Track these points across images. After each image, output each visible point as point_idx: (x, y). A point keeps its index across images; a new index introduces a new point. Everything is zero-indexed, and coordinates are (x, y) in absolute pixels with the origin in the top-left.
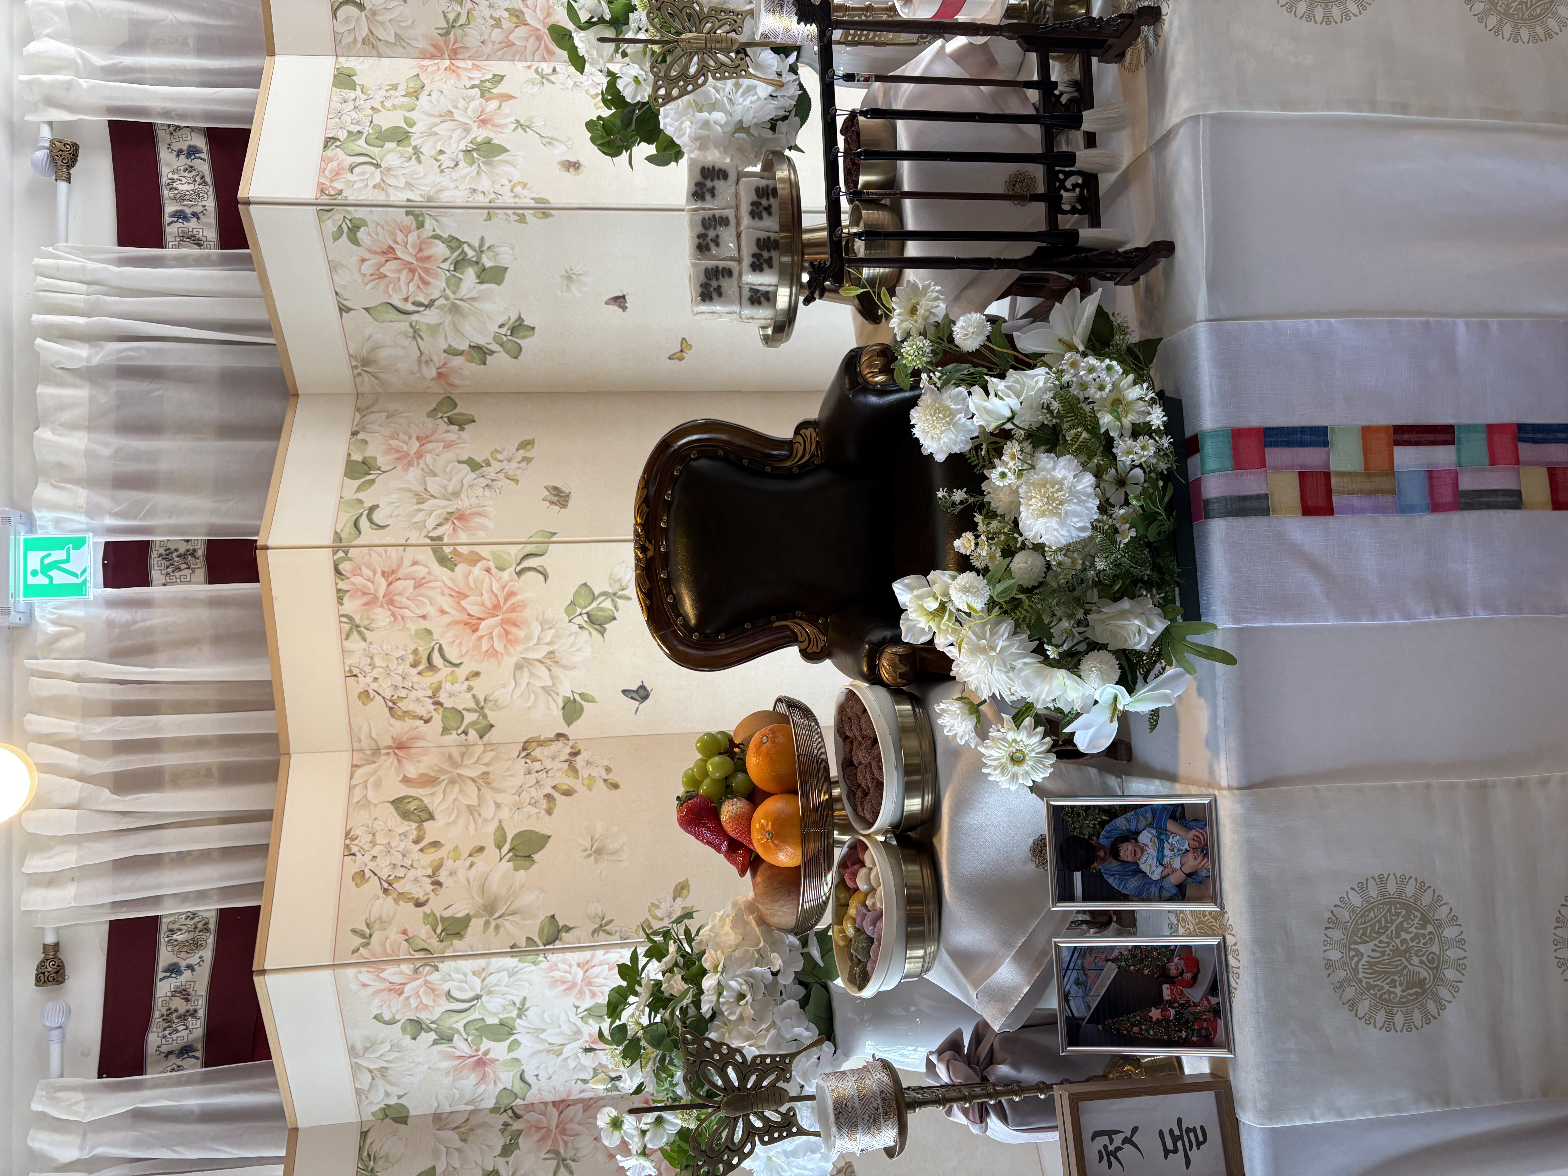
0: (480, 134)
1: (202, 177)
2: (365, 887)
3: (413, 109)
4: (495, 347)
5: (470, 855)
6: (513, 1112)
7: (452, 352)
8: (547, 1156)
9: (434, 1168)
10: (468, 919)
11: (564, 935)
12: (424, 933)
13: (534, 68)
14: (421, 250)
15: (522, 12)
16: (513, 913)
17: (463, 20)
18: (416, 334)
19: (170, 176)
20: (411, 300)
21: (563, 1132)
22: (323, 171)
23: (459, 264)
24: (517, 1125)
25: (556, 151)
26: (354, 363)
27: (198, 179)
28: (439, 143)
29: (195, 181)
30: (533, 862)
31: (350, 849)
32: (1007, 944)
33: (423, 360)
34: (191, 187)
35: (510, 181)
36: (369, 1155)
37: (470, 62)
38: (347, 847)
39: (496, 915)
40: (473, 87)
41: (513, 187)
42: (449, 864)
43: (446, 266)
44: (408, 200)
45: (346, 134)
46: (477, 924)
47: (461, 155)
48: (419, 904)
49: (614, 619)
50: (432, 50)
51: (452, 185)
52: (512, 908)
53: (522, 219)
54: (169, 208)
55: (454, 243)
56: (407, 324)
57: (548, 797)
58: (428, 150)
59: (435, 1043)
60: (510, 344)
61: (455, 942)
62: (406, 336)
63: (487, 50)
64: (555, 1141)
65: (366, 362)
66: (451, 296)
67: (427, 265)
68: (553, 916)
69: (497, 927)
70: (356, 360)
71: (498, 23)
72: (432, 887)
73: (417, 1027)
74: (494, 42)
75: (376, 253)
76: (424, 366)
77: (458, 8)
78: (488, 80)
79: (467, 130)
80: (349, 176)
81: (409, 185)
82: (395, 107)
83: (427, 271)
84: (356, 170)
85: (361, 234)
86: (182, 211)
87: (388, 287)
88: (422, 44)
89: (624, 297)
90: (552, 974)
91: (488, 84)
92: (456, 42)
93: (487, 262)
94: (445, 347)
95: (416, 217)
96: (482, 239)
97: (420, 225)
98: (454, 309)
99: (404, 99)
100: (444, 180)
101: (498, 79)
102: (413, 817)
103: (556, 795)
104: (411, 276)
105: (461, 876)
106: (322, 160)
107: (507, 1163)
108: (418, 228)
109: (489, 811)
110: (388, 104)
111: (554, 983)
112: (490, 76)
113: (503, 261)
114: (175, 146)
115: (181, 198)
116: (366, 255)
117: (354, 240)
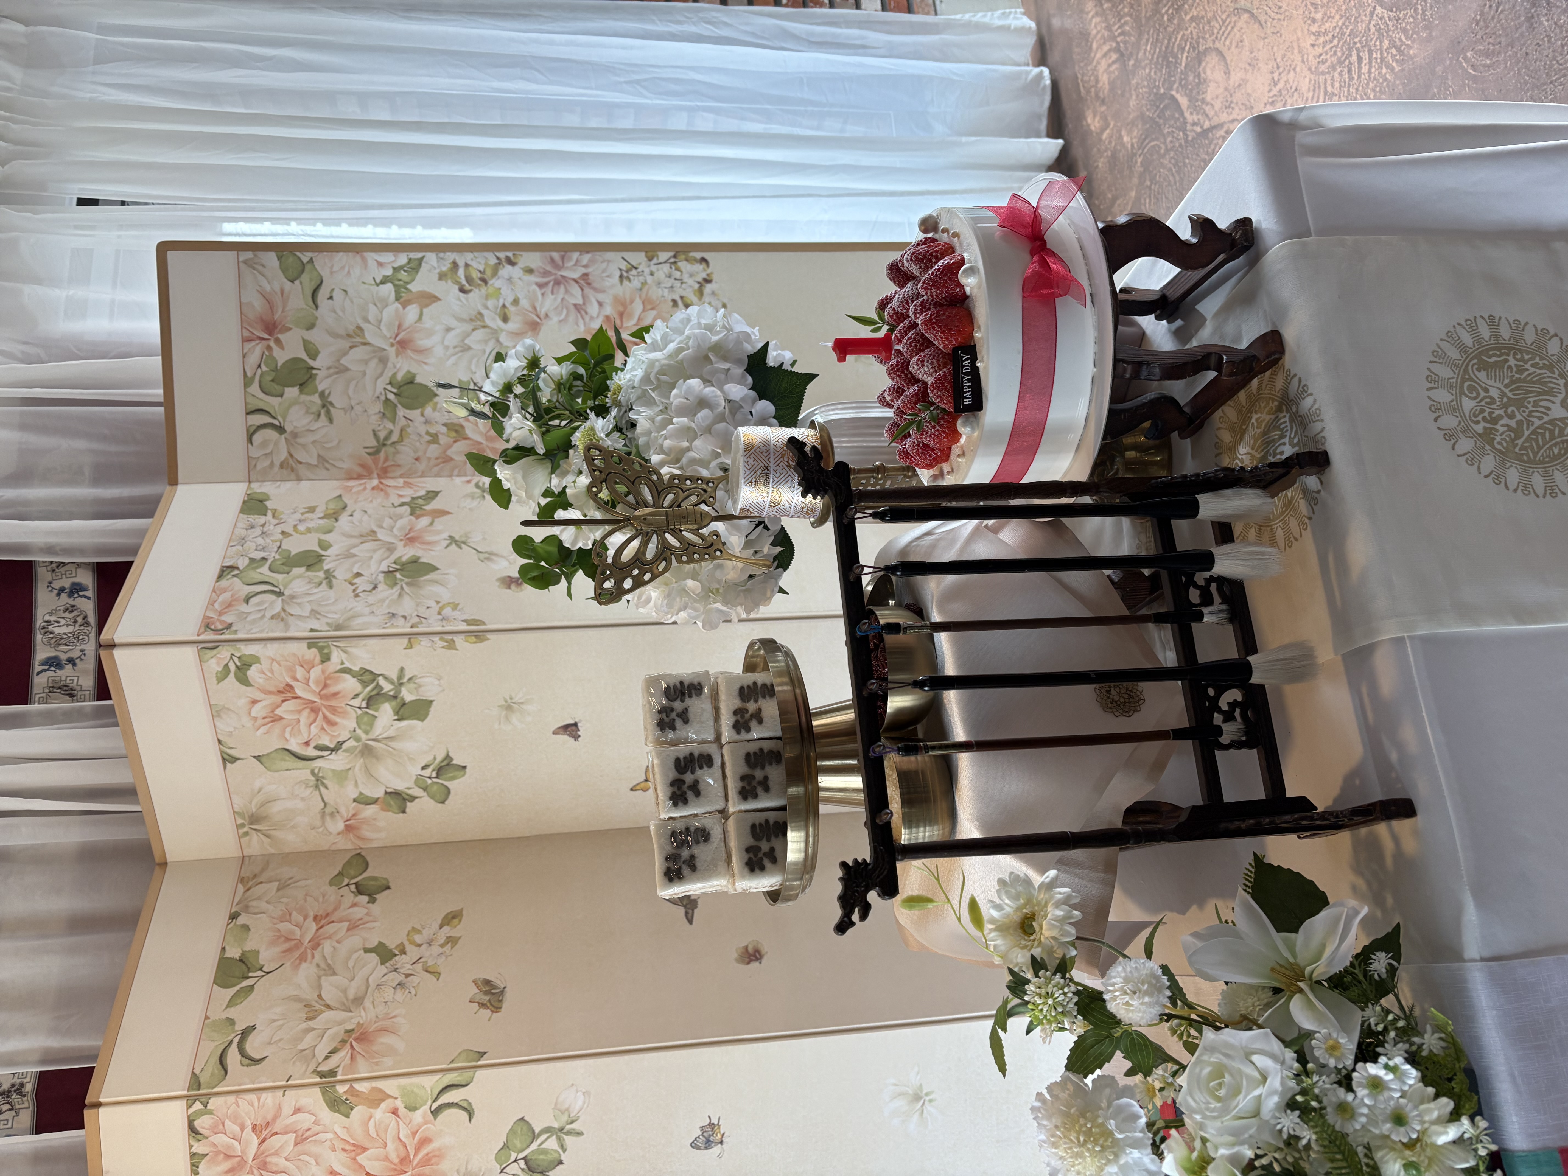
0: (406, 553)
1: (85, 618)
3: (330, 531)
4: (416, 792)
7: (363, 800)
13: (474, 482)
14: (326, 686)
15: (462, 427)
17: (395, 437)
18: (319, 782)
19: (47, 618)
20: (313, 744)
22: (212, 603)
23: (373, 700)
25: (495, 567)
26: (240, 821)
27: (80, 620)
28: (357, 566)
29: (75, 622)
33: (327, 812)
34: (71, 629)
35: (438, 602)
37: (401, 481)
40: (402, 504)
41: (442, 608)
43: (356, 702)
44: (312, 630)
45: (247, 561)
47: (381, 577)
49: (560, 1162)
50: (359, 470)
51: (367, 610)
53: (451, 645)
54: (41, 655)
55: (366, 676)
56: (308, 772)
58: (342, 574)
60: (435, 788)
62: (307, 786)
63: (421, 466)
65: (255, 819)
66: (364, 737)
67: (333, 703)
70: (243, 817)
71: (434, 438)
74: (429, 459)
75: (270, 693)
76: (328, 820)
77: (390, 426)
78: (420, 497)
79: (391, 549)
80: (244, 608)
81: (314, 613)
82: (309, 530)
83: (333, 710)
84: (253, 601)
85: (253, 673)
86: (56, 658)
87: (284, 731)
88: (347, 465)
91: (420, 501)
92: (386, 459)
93: (407, 695)
94: (355, 795)
95: (320, 649)
96: (402, 670)
97: (326, 658)
98: (367, 751)
99: (321, 522)
100: (359, 606)
101: (432, 495)
104: (313, 715)
106: (214, 591)
108: (323, 662)
110: (302, 528)
112: (422, 493)
113: (427, 693)
114: (57, 585)
115: (59, 641)
116: (258, 695)
117: (243, 680)
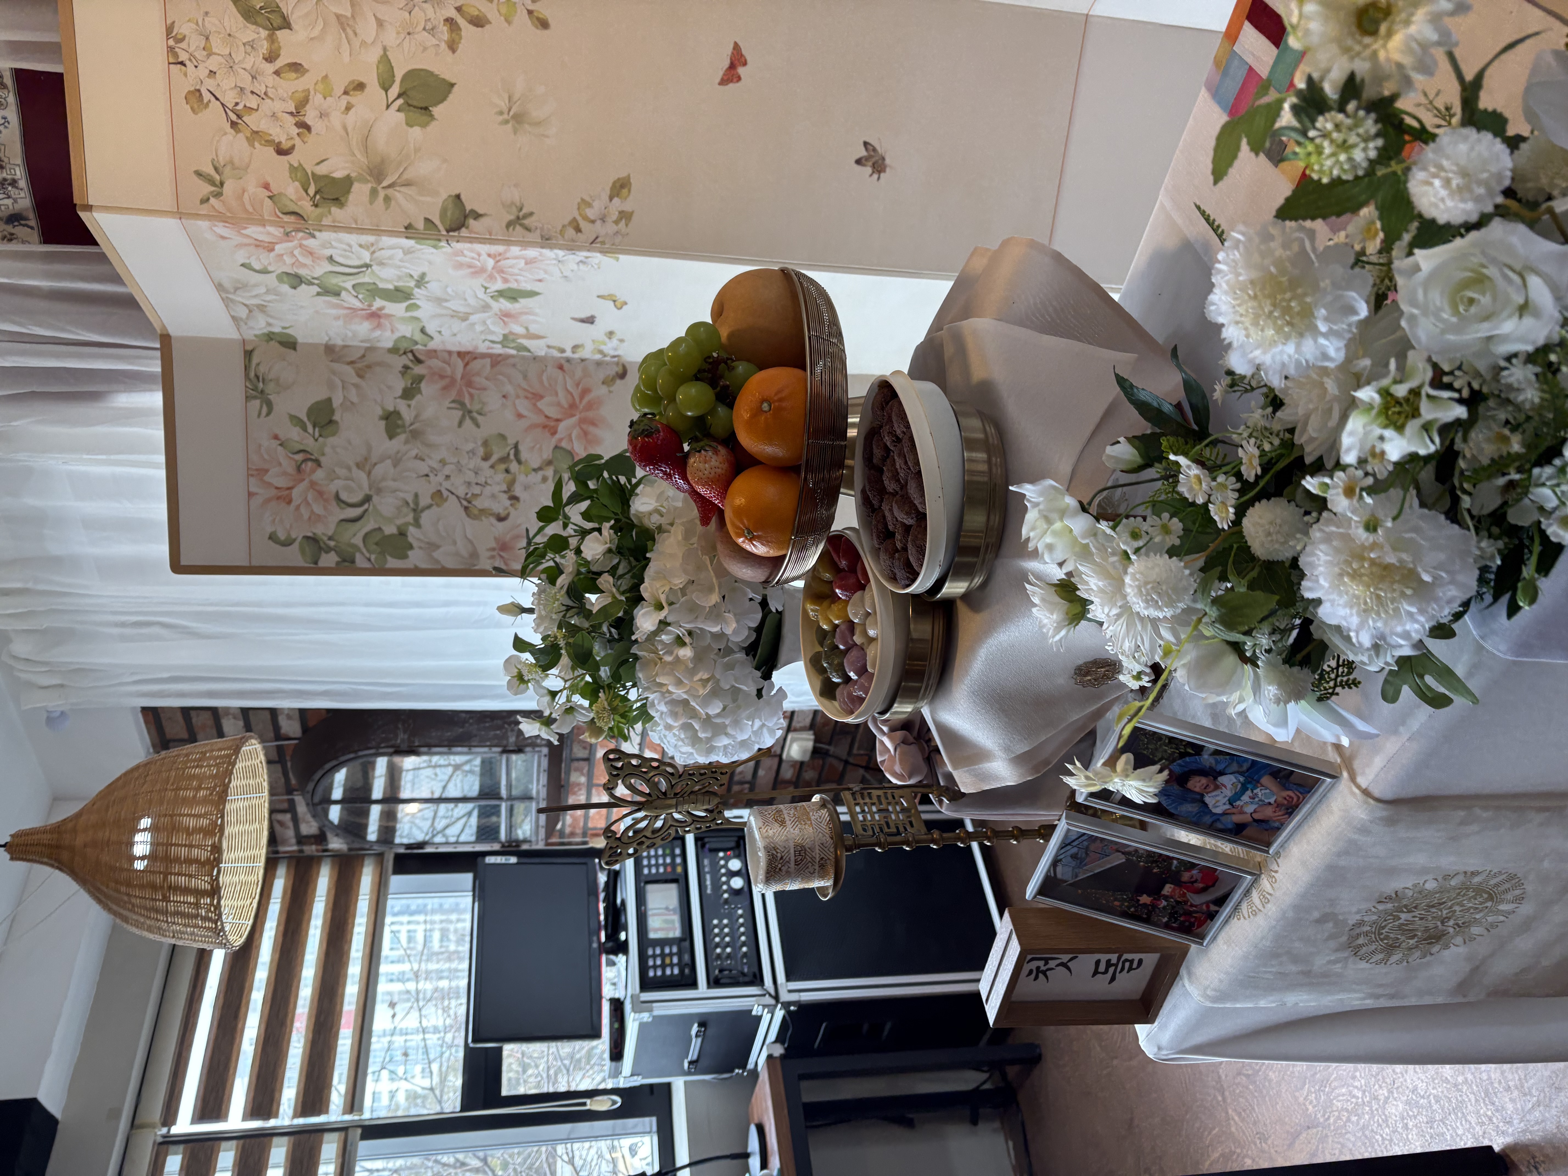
2: (205, 115)
5: (346, 93)
6: (414, 355)
8: (453, 405)
9: (329, 401)
10: (347, 183)
11: (471, 222)
12: (292, 190)
16: (408, 184)
21: (469, 384)
24: (418, 370)
30: (432, 117)
31: (176, 55)
36: (257, 377)
38: (171, 49)
39: (385, 184)
42: (317, 100)
46: (360, 192)
48: (281, 152)
52: (405, 176)
57: (450, 21)
59: (318, 294)
61: (334, 209)
64: (460, 393)
68: (458, 197)
69: (387, 199)
72: (297, 130)
73: (296, 280)
90: (457, 259)
102: (259, 20)
103: (461, 22)
105: (336, 118)
107: (409, 406)
109: (367, 29)
111: (460, 266)
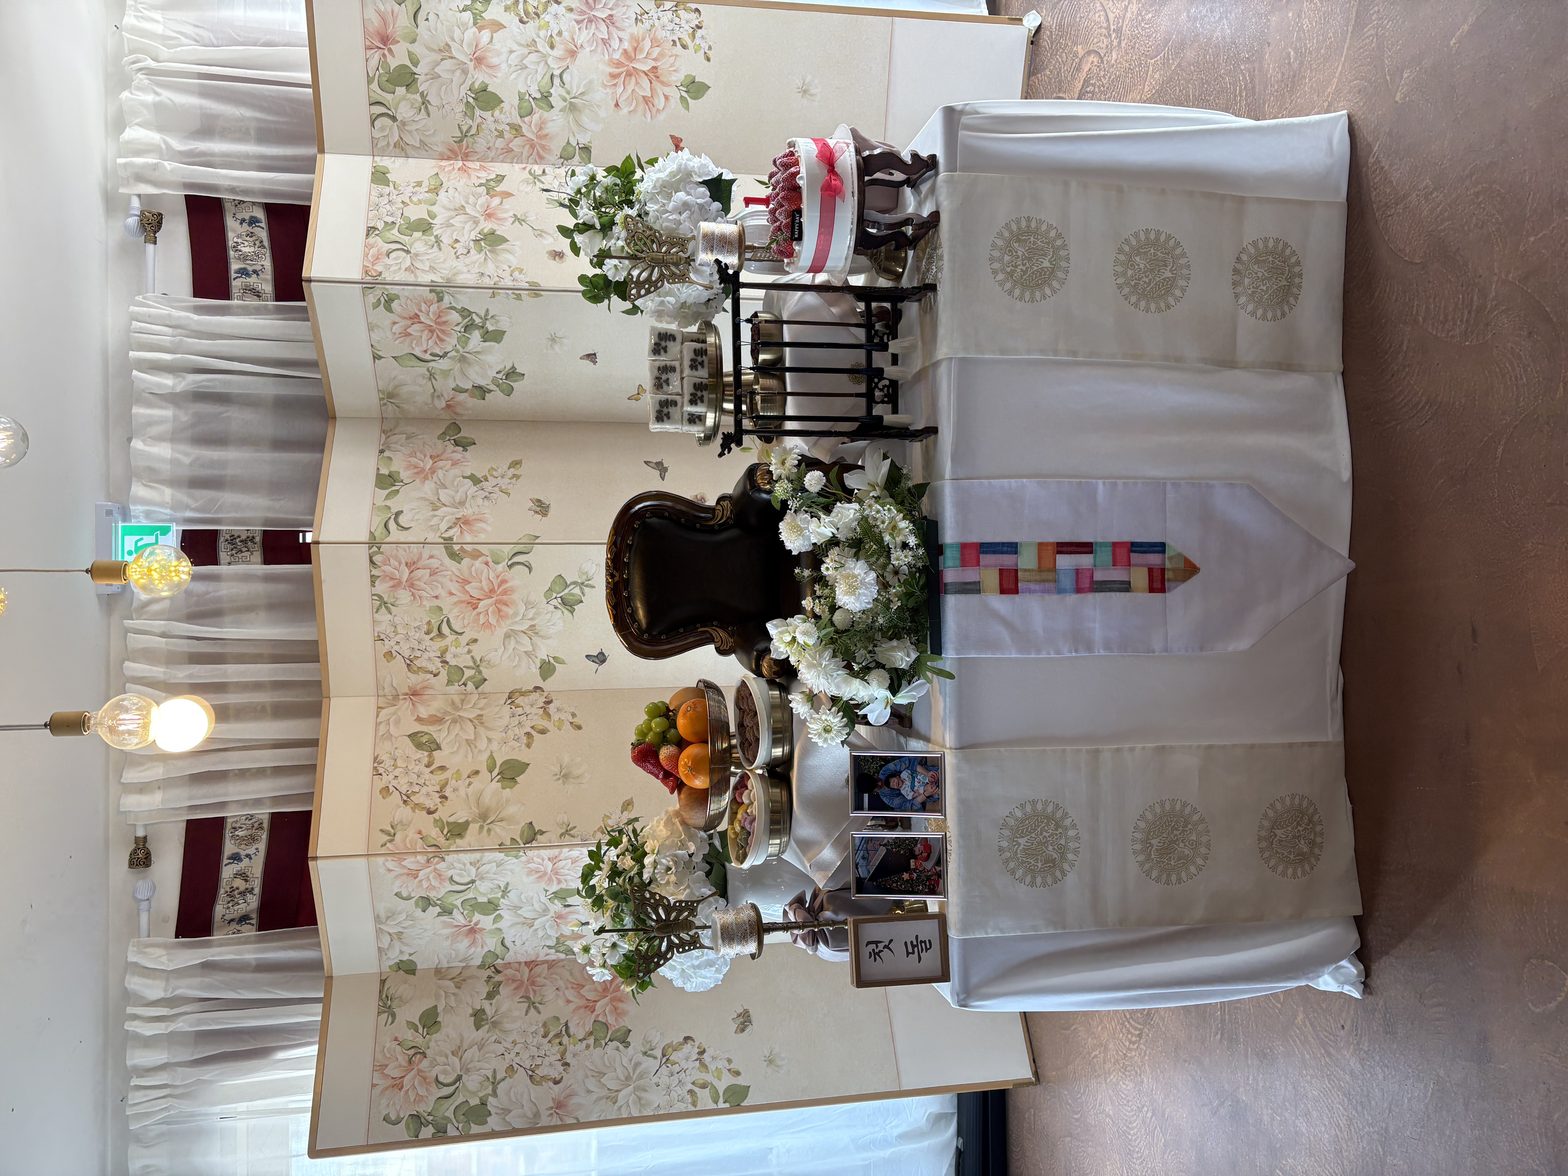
0: (487, 226)
1: (261, 242)
2: (390, 799)
3: (434, 204)
4: (492, 387)
5: (469, 777)
6: (495, 968)
7: (458, 390)
8: (521, 1000)
9: (436, 1006)
10: (466, 824)
11: (539, 837)
12: (434, 833)
13: (528, 169)
14: (439, 316)
15: (520, 127)
16: (501, 820)
17: (473, 131)
18: (432, 376)
19: (235, 240)
20: (429, 352)
21: (533, 983)
22: (366, 255)
23: (469, 328)
24: (498, 978)
25: (545, 242)
26: (382, 396)
27: (257, 243)
28: (455, 233)
29: (255, 244)
30: (516, 782)
31: (378, 771)
32: (828, 835)
33: (436, 395)
34: (252, 249)
35: (510, 267)
36: (387, 997)
37: (478, 164)
38: (375, 768)
39: (488, 822)
40: (480, 185)
41: (512, 272)
42: (453, 783)
43: (458, 328)
44: (432, 281)
45: (383, 224)
46: (473, 828)
47: (472, 243)
48: (430, 812)
49: (582, 602)
50: (449, 153)
51: (465, 269)
52: (500, 816)
53: (519, 297)
54: (235, 266)
55: (465, 313)
56: (425, 369)
57: (528, 734)
58: (446, 240)
59: (439, 915)
60: (505, 386)
61: (458, 841)
62: (424, 378)
63: (492, 154)
64: (527, 990)
65: (390, 396)
66: (461, 350)
67: (443, 328)
68: (531, 823)
69: (489, 830)
70: (383, 394)
71: (501, 134)
72: (440, 800)
73: (426, 902)
74: (497, 149)
75: (405, 318)
76: (436, 400)
77: (470, 122)
78: (492, 180)
79: (476, 223)
80: (386, 260)
81: (432, 269)
82: (420, 202)
83: (443, 332)
84: (392, 255)
85: (395, 305)
86: (245, 269)
87: (412, 343)
88: (440, 149)
89: (595, 354)
90: (529, 865)
91: (492, 183)
92: (467, 147)
93: (490, 327)
94: (453, 386)
95: (437, 293)
96: (487, 310)
97: (440, 299)
98: (463, 359)
99: (427, 195)
100: (459, 265)
101: (500, 178)
102: (424, 747)
103: (533, 733)
104: (430, 334)
105: (462, 791)
106: (366, 246)
107: (491, 1004)
108: (438, 301)
109: (482, 744)
110: (415, 199)
111: (530, 872)
112: (493, 176)
113: (502, 326)
114: (240, 216)
115: (244, 258)
116: (397, 319)
117: (389, 309)
